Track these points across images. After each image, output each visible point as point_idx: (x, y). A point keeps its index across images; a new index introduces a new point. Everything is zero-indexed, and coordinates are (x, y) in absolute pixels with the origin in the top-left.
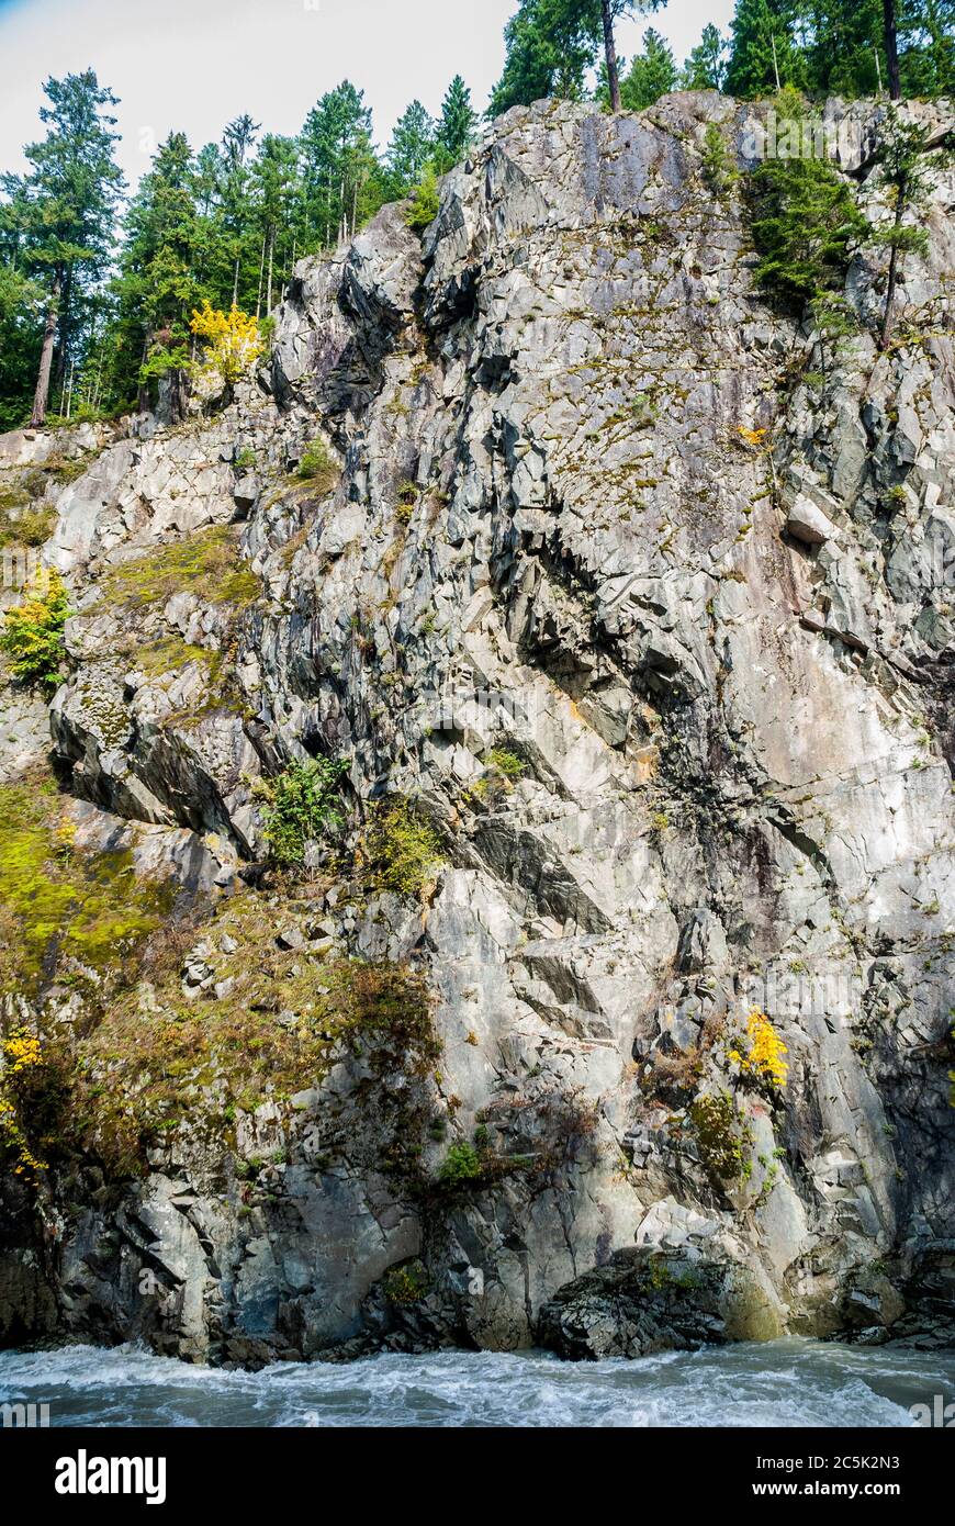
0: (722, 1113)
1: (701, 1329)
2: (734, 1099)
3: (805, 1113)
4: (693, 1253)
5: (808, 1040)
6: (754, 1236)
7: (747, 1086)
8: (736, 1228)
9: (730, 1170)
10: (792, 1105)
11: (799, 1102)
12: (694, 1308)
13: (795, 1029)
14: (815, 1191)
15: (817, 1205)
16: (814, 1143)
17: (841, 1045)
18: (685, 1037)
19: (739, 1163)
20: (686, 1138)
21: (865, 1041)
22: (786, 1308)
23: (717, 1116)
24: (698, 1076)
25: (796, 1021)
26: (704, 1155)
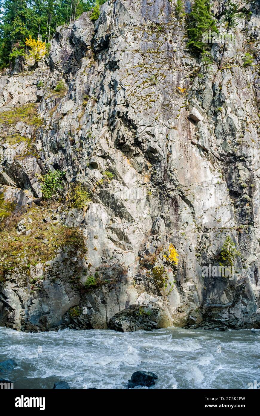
0: (161, 271)
1: (151, 325)
2: (164, 268)
3: (182, 272)
4: (151, 306)
5: (184, 253)
6: (167, 302)
7: (168, 264)
8: (162, 300)
9: (162, 286)
10: (179, 270)
11: (181, 269)
12: (150, 320)
13: (181, 250)
14: (183, 292)
15: (183, 295)
16: (184, 280)
17: (193, 255)
18: (152, 251)
19: (164, 284)
20: (151, 277)
21: (199, 254)
22: (173, 320)
23: (159, 272)
24: (155, 261)
25: (182, 248)
26: (155, 282)
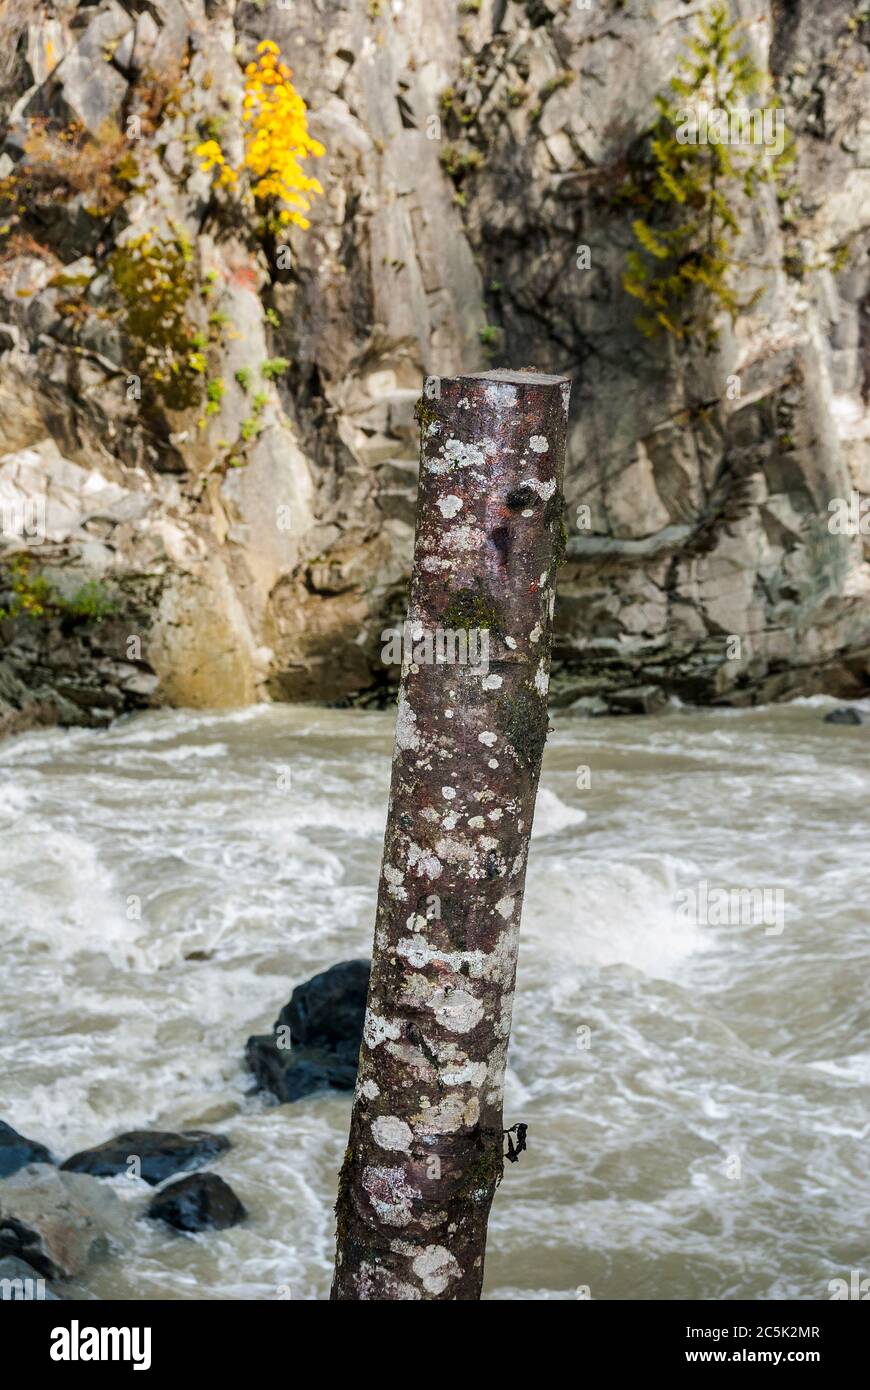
0: (174, 275)
1: (112, 690)
2: (196, 249)
3: (338, 290)
4: (95, 556)
5: (360, 136)
6: (219, 525)
7: (223, 225)
8: (184, 507)
9: (183, 392)
10: (312, 273)
11: (328, 267)
12: (98, 654)
13: (336, 111)
14: (338, 444)
15: (339, 471)
16: (353, 350)
17: (424, 154)
18: (95, 99)
19: (199, 381)
20: (96, 321)
21: (468, 154)
22: (265, 655)
23: (164, 280)
24: (128, 188)
25: (339, 93)
26: (133, 359)
